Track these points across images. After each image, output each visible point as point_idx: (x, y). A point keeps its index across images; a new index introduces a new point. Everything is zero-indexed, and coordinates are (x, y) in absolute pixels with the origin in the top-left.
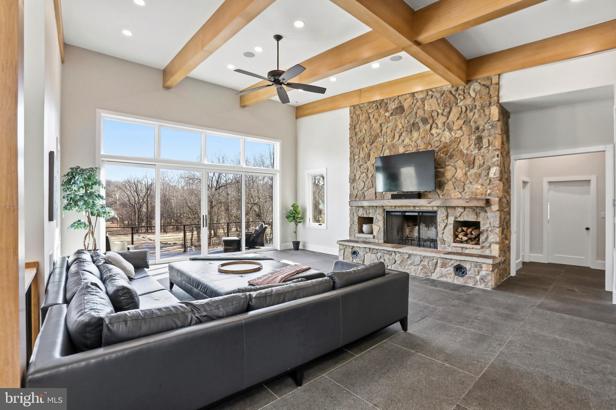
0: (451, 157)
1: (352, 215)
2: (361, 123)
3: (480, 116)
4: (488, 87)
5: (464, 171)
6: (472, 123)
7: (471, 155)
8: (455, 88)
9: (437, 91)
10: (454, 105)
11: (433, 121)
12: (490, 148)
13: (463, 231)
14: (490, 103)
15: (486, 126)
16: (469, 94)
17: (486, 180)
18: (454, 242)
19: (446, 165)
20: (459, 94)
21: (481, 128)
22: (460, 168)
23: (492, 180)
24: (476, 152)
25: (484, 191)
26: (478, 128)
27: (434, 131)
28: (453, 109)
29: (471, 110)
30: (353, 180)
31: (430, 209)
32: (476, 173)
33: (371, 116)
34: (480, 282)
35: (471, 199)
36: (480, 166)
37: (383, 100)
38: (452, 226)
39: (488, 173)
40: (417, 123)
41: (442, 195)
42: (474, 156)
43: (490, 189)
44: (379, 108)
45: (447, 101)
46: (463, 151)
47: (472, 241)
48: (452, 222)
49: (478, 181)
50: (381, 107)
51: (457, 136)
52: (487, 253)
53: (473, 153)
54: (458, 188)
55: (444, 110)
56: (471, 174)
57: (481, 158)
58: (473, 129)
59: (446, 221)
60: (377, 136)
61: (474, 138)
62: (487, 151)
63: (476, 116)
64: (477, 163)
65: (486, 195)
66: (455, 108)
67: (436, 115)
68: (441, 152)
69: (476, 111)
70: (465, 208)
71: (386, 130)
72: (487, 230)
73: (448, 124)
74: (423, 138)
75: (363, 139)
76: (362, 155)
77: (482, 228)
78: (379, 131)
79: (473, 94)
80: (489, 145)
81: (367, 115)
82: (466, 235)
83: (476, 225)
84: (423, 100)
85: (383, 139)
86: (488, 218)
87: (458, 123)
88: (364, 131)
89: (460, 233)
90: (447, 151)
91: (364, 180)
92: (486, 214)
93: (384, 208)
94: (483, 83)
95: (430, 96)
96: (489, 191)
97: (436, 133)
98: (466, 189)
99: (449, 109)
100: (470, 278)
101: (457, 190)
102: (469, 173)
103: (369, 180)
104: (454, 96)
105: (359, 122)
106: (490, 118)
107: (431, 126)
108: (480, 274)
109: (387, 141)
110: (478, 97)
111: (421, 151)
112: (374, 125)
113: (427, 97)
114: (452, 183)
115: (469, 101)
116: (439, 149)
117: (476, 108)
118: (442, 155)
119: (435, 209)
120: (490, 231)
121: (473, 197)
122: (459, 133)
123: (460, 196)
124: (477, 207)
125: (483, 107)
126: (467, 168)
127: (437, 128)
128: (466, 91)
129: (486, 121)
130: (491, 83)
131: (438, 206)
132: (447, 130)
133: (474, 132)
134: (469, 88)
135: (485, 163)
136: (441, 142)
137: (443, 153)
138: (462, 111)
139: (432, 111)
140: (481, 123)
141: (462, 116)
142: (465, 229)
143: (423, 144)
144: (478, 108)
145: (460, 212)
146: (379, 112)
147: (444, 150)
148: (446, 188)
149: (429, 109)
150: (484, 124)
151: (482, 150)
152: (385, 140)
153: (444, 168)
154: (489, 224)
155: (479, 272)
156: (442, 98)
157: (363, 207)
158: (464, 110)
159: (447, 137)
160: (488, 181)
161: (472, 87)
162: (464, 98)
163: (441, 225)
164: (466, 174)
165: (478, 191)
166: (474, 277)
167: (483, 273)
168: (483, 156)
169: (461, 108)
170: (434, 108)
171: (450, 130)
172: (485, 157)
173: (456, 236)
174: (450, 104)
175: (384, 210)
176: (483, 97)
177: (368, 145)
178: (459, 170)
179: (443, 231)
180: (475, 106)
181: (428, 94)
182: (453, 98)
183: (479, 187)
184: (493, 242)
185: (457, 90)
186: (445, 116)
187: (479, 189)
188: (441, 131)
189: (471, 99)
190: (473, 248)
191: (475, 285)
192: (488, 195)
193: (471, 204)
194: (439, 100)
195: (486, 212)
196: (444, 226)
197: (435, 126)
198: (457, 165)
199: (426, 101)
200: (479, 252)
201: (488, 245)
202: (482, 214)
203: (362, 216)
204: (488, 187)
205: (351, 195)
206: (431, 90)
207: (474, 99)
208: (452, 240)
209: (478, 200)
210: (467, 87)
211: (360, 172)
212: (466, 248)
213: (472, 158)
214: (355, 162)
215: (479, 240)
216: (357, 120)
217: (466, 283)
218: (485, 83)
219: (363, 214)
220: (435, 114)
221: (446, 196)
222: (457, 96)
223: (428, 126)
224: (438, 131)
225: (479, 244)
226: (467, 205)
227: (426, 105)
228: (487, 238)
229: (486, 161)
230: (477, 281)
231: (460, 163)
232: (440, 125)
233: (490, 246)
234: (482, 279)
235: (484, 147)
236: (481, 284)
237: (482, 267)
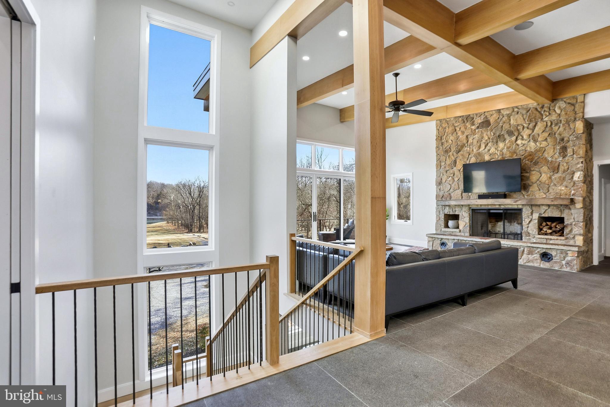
0: (536, 163)
1: (438, 213)
2: (447, 135)
3: (565, 129)
4: (573, 105)
5: (549, 176)
6: (556, 135)
7: (556, 162)
8: (540, 106)
9: (523, 108)
10: (540, 120)
11: (519, 134)
12: (575, 156)
13: (547, 225)
14: (575, 119)
15: (571, 137)
16: (555, 111)
17: (570, 183)
18: (539, 234)
19: (530, 170)
20: (545, 111)
21: (565, 139)
22: (545, 173)
23: (576, 182)
24: (561, 159)
25: (568, 192)
26: (562, 140)
27: (519, 142)
28: (539, 123)
29: (556, 125)
30: (439, 183)
31: (516, 207)
32: (561, 177)
33: (458, 129)
34: (566, 266)
35: (556, 199)
36: (564, 171)
37: (469, 115)
38: (537, 221)
39: (572, 177)
40: (503, 135)
41: (527, 196)
42: (558, 163)
43: (574, 190)
44: (466, 122)
45: (533, 117)
46: (548, 158)
47: (556, 233)
48: (537, 217)
49: (562, 184)
50: (467, 121)
51: (542, 146)
52: (571, 242)
53: (558, 160)
54: (543, 190)
55: (529, 124)
56: (555, 179)
57: (565, 164)
58: (558, 140)
59: (531, 217)
60: (463, 146)
61: (558, 148)
62: (571, 159)
63: (561, 129)
64: (561, 168)
65: (570, 195)
66: (540, 123)
67: (522, 128)
68: (527, 159)
69: (561, 125)
70: (549, 206)
71: (472, 141)
72: (571, 224)
73: (533, 136)
74: (508, 148)
75: (450, 148)
76: (448, 162)
77: (566, 223)
78: (465, 142)
79: (558, 111)
80: (574, 154)
81: (453, 128)
82: (550, 228)
83: (561, 220)
84: (509, 116)
85: (469, 148)
86: (572, 214)
87: (543, 136)
88: (450, 141)
89: (544, 226)
90: (533, 159)
91: (451, 183)
92: (570, 211)
93: (470, 206)
94: (568, 101)
95: (516, 113)
96: (573, 192)
97: (522, 143)
98: (551, 190)
99: (534, 124)
100: (556, 262)
101: (541, 191)
102: (553, 177)
103: (456, 183)
104: (540, 112)
105: (446, 134)
106: (574, 131)
107: (517, 138)
108: (566, 259)
109: (473, 150)
110: (563, 113)
111: (506, 159)
112: (460, 137)
113: (513, 113)
114: (536, 185)
115: (554, 117)
116: (525, 156)
117: (561, 123)
118: (527, 162)
119: (520, 207)
120: (574, 225)
121: (557, 196)
122: (544, 144)
123: (544, 196)
124: (561, 205)
125: (568, 122)
126: (552, 173)
127: (522, 139)
128: (551, 108)
129: (571, 133)
130: (577, 103)
131: (523, 205)
132: (532, 141)
133: (559, 142)
134: (555, 106)
135: (569, 169)
136: (526, 151)
137: (528, 160)
138: (547, 125)
139: (518, 125)
140: (566, 135)
141: (547, 129)
142: (549, 223)
143: (508, 152)
144: (563, 122)
145: (544, 209)
146: (465, 125)
147: (529, 158)
148: (530, 190)
149: (515, 124)
150: (568, 136)
151: (567, 158)
152: (471, 149)
153: (530, 172)
154: (573, 219)
155: (564, 258)
156: (528, 114)
157: (449, 206)
158: (549, 124)
159: (532, 146)
160: (572, 184)
161: (557, 105)
162: (550, 114)
163: (525, 221)
164: (550, 178)
165: (563, 192)
166: (560, 262)
167: (569, 258)
168: (567, 163)
169: (547, 123)
170: (519, 123)
171: (535, 141)
172: (569, 164)
173: (540, 229)
174: (535, 119)
175: (470, 208)
176: (568, 113)
177: (455, 154)
178: (543, 175)
179: (527, 226)
180: (561, 121)
181: (513, 111)
182: (538, 114)
183: (563, 188)
184: (577, 234)
185: (543, 107)
186: (531, 129)
187: (563, 190)
188: (526, 142)
189: (556, 115)
190: (557, 239)
191: (561, 268)
192: (572, 195)
193: (556, 203)
194: (525, 116)
195: (570, 209)
196: (529, 221)
197: (521, 137)
198: (542, 171)
199: (511, 117)
200: (563, 242)
201: (572, 236)
202: (566, 211)
203: (448, 213)
204: (572, 188)
205: (437, 196)
206: (517, 107)
207: (559, 115)
208: (537, 233)
209: (563, 199)
210: (553, 104)
211: (446, 176)
212: (551, 239)
213: (557, 165)
214: (442, 168)
215: (563, 233)
216: (443, 132)
217: (552, 267)
218: (570, 102)
219: (450, 212)
220: (520, 128)
221: (531, 196)
222: (543, 113)
223: (514, 138)
224: (524, 142)
225: (563, 236)
226: (553, 203)
227: (512, 120)
228: (571, 231)
229: (570, 166)
230: (563, 265)
231: (545, 168)
232: (525, 137)
233: (574, 238)
234: (568, 263)
235: (569, 155)
236: (567, 268)
237: (567, 254)
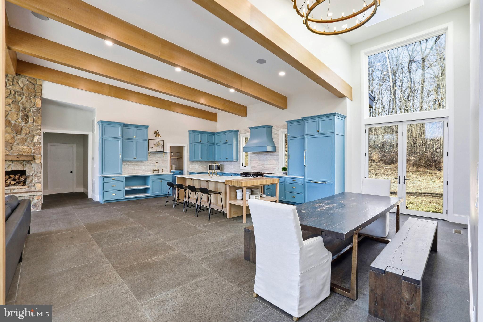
3: (27, 101)
4: (34, 84)
6: (20, 104)
7: (19, 126)
12: (35, 123)
14: (35, 96)
15: (32, 109)
16: (18, 83)
17: (31, 144)
20: (8, 80)
21: (27, 109)
22: (9, 133)
23: (35, 144)
24: (23, 124)
25: (30, 151)
26: (25, 109)
29: (19, 95)
32: (23, 138)
36: (26, 134)
39: (33, 140)
42: (21, 127)
43: (34, 149)
46: (12, 121)
47: (19, 184)
49: (24, 144)
52: (33, 189)
53: (21, 124)
56: (19, 139)
57: (27, 129)
61: (21, 114)
62: (32, 125)
63: (24, 100)
64: (24, 131)
65: (31, 153)
69: (24, 97)
70: (12, 161)
72: (32, 176)
77: (28, 175)
79: (21, 85)
80: (34, 122)
82: (14, 180)
86: (32, 167)
89: (8, 179)
92: (31, 165)
94: (30, 80)
96: (33, 151)
98: (14, 148)
102: (16, 138)
106: (35, 105)
110: (25, 88)
117: (24, 95)
120: (35, 176)
121: (20, 154)
122: (8, 108)
124: (24, 161)
125: (29, 96)
128: (15, 80)
129: (32, 106)
130: (37, 83)
133: (22, 110)
134: (18, 79)
135: (30, 133)
140: (27, 106)
141: (11, 96)
142: (12, 176)
144: (26, 95)
145: (8, 164)
150: (30, 107)
151: (28, 124)
154: (33, 171)
160: (33, 144)
161: (21, 79)
164: (14, 138)
165: (25, 150)
167: (35, 201)
172: (30, 129)
176: (30, 89)
180: (23, 93)
183: (25, 148)
184: (36, 183)
189: (19, 87)
190: (21, 188)
192: (33, 153)
193: (21, 159)
195: (31, 163)
200: (26, 190)
201: (33, 185)
202: (28, 165)
204: (33, 148)
207: (22, 88)
209: (27, 156)
210: (16, 77)
215: (25, 182)
218: (32, 81)
225: (26, 185)
226: (18, 159)
229: (31, 131)
233: (34, 185)
234: (34, 205)
235: (30, 122)
236: (33, 209)
237: (34, 198)
